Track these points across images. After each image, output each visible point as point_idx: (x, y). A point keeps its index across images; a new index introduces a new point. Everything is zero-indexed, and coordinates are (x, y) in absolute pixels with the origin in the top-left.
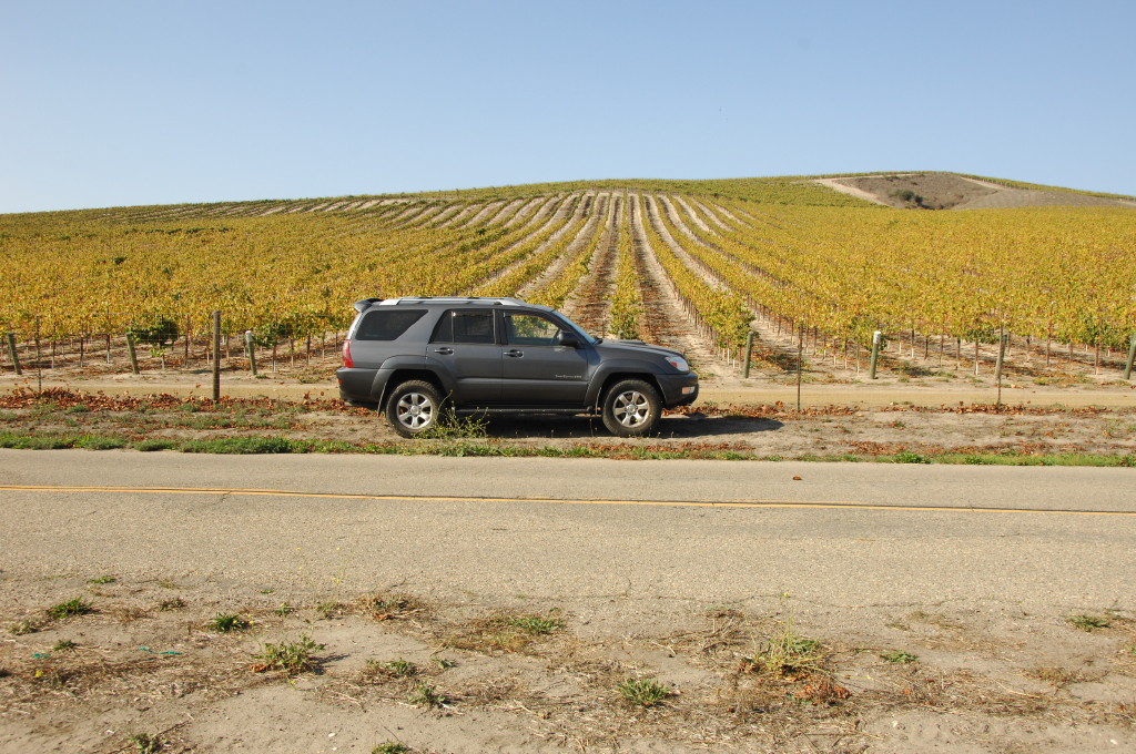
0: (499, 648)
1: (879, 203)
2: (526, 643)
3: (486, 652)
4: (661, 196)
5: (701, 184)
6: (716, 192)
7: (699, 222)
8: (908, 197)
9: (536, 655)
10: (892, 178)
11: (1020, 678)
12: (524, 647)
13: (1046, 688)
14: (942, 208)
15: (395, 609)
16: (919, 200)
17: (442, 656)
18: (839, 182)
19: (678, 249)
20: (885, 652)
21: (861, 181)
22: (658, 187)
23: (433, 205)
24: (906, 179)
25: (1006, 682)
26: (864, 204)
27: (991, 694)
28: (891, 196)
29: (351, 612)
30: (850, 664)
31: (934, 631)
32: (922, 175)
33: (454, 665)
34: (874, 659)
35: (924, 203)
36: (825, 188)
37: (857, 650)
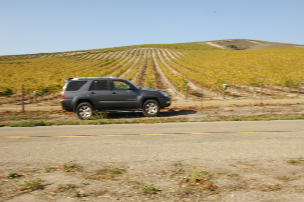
0: (104, 179)
1: (225, 49)
2: (113, 176)
3: (99, 180)
4: (160, 49)
5: (172, 45)
6: (176, 47)
7: (172, 56)
8: (232, 47)
9: (116, 180)
10: (228, 41)
11: (272, 180)
12: (112, 178)
13: (281, 182)
15: (70, 168)
16: (236, 47)
17: (84, 182)
18: (213, 43)
19: (166, 64)
20: (229, 174)
21: (219, 42)
22: (159, 46)
23: (93, 53)
24: (232, 41)
25: (268, 181)
26: (220, 49)
27: (263, 185)
28: (228, 47)
29: (56, 170)
30: (217, 178)
31: (244, 167)
32: (236, 40)
33: (88, 184)
34: (225, 176)
35: (238, 48)
36: (209, 45)
37: (220, 174)
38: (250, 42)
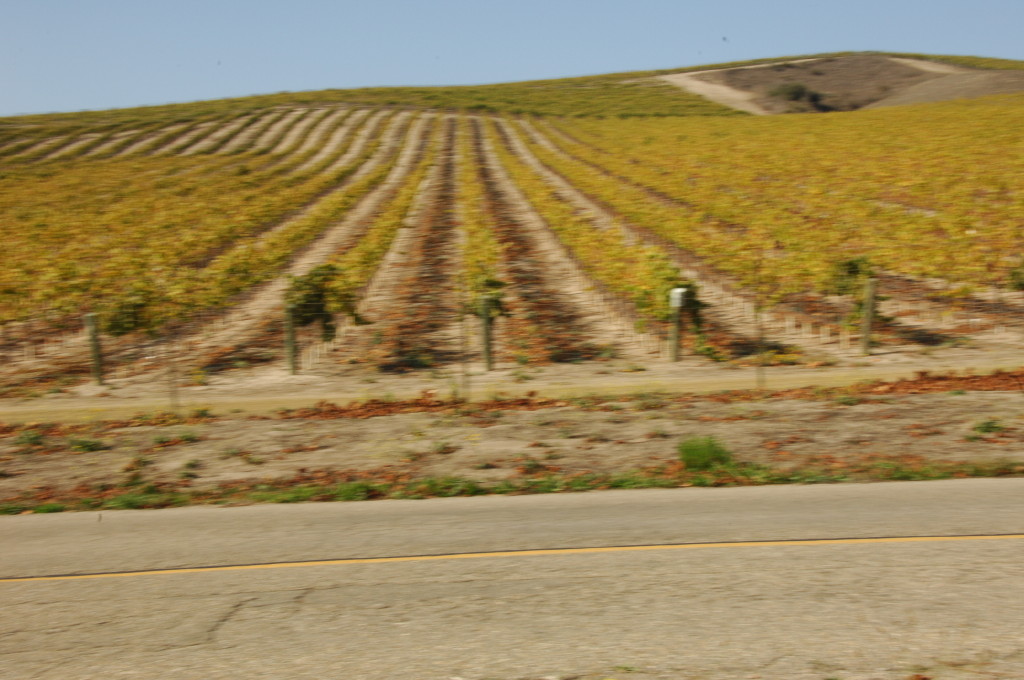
8: (796, 94)
10: (783, 66)
14: (855, 107)
16: (816, 99)
18: (700, 78)
21: (733, 74)
24: (805, 66)
28: (773, 95)
32: (829, 59)
35: (826, 102)
36: (672, 88)
38: (902, 65)
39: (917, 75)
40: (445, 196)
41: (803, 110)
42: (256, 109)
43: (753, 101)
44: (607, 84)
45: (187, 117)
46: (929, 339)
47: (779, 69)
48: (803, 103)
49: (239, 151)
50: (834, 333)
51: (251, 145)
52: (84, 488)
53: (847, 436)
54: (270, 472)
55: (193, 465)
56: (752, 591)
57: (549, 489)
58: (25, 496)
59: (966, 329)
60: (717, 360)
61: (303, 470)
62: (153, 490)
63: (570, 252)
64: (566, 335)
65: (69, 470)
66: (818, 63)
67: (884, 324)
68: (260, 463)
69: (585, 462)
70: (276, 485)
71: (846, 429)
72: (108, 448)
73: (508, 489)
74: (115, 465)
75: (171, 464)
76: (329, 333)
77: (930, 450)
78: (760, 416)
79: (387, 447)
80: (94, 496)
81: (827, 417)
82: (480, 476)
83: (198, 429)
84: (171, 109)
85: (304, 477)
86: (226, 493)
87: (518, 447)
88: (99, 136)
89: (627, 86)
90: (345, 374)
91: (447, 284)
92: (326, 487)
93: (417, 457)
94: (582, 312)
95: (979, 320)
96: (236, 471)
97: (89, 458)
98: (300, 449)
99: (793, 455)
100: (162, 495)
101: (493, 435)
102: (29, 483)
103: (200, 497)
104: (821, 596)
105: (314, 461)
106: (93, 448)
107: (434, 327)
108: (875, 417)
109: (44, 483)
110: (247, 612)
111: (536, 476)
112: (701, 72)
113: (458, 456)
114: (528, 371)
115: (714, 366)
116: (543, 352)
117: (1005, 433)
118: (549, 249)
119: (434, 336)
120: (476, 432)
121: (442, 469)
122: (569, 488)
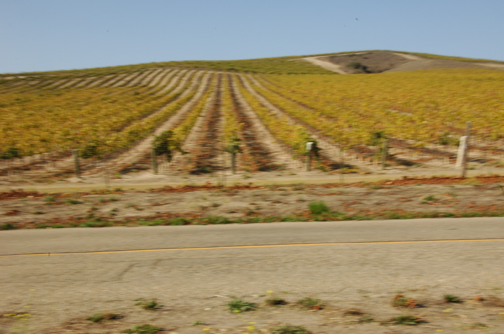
8: (357, 66)
10: (352, 55)
14: (380, 72)
16: (365, 68)
18: (319, 59)
21: (333, 58)
24: (360, 55)
28: (349, 66)
35: (369, 69)
36: (308, 63)
38: (398, 56)
39: (404, 60)
40: (217, 105)
41: (360, 73)
42: (142, 69)
43: (340, 68)
44: (283, 61)
45: (115, 72)
46: (408, 164)
47: (351, 56)
48: (359, 70)
49: (135, 85)
50: (371, 161)
51: (139, 83)
52: (71, 219)
53: (375, 201)
54: (145, 213)
55: (114, 211)
56: (335, 262)
57: (257, 221)
58: (49, 221)
59: (422, 160)
60: (325, 171)
61: (158, 213)
62: (99, 220)
63: (267, 127)
64: (265, 160)
65: (65, 212)
66: (366, 54)
67: (391, 158)
68: (140, 210)
69: (271, 211)
70: (148, 219)
71: (375, 198)
72: (80, 203)
73: (240, 221)
74: (83, 210)
75: (106, 210)
76: (169, 158)
77: (408, 207)
78: (341, 193)
79: (193, 204)
80: (76, 222)
81: (368, 194)
82: (229, 216)
83: (117, 196)
84: (109, 69)
85: (159, 215)
86: (128, 221)
87: (244, 205)
88: (80, 79)
89: (290, 62)
90: (176, 175)
91: (218, 140)
92: (168, 219)
93: (204, 208)
94: (271, 151)
95: (427, 156)
96: (131, 213)
97: (74, 207)
98: (157, 205)
99: (354, 209)
100: (102, 222)
101: (235, 200)
102: (49, 216)
103: (117, 223)
104: (363, 264)
105: (163, 209)
106: (75, 203)
107: (212, 156)
108: (385, 194)
109: (56, 217)
110: (135, 269)
111: (251, 216)
112: (319, 56)
113: (220, 208)
114: (249, 175)
115: (323, 174)
116: (255, 167)
117: (436, 201)
118: (259, 126)
119: (212, 160)
120: (228, 198)
121: (214, 213)
122: (265, 221)
